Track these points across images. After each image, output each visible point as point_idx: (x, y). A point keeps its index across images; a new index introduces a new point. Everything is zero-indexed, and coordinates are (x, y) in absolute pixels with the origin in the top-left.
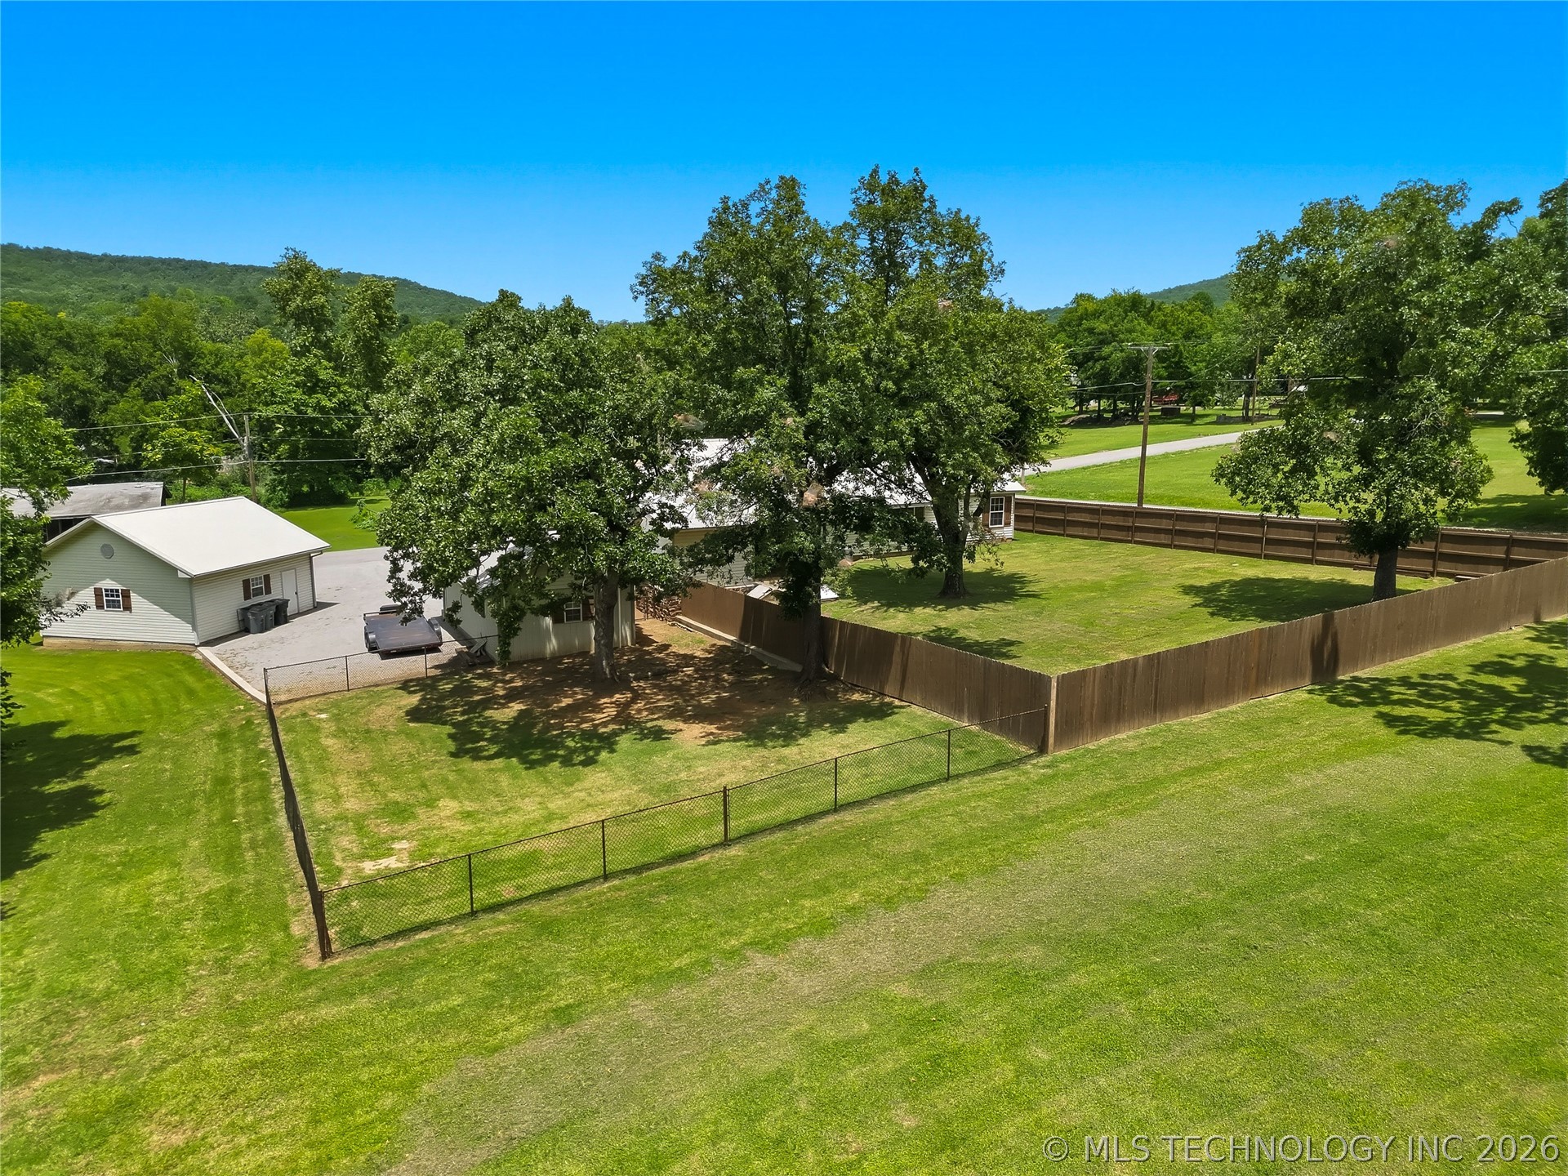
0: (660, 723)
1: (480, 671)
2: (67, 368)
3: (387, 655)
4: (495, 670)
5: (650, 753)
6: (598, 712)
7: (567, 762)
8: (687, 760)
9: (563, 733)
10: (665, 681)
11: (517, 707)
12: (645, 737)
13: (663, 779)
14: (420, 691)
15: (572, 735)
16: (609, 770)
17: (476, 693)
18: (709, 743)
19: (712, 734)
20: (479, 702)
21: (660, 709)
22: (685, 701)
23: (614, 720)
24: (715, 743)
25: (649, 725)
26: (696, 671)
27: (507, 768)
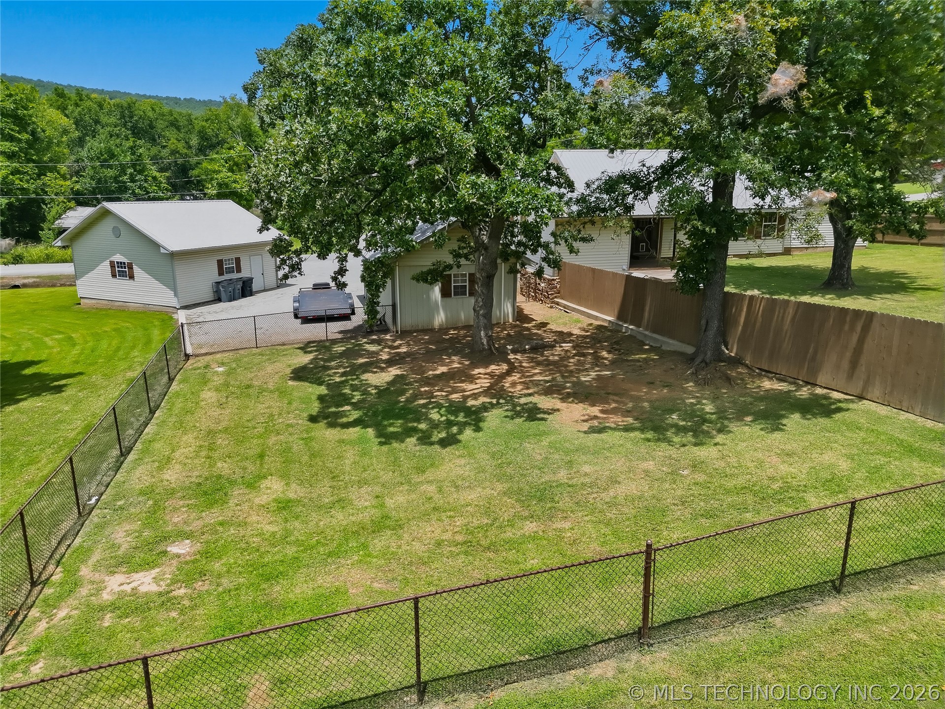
0: (535, 399)
1: (374, 337)
2: (173, 140)
3: (306, 320)
4: (388, 337)
5: (521, 437)
6: (471, 382)
7: (425, 439)
8: (567, 452)
9: (430, 403)
10: (542, 355)
11: (394, 371)
12: (518, 415)
13: (536, 478)
14: (316, 351)
15: (439, 406)
16: (471, 455)
17: (362, 356)
18: (593, 430)
19: (596, 417)
20: (362, 365)
21: (536, 384)
22: (563, 377)
23: (487, 392)
24: (601, 430)
25: (523, 400)
26: (574, 347)
27: (361, 440)
